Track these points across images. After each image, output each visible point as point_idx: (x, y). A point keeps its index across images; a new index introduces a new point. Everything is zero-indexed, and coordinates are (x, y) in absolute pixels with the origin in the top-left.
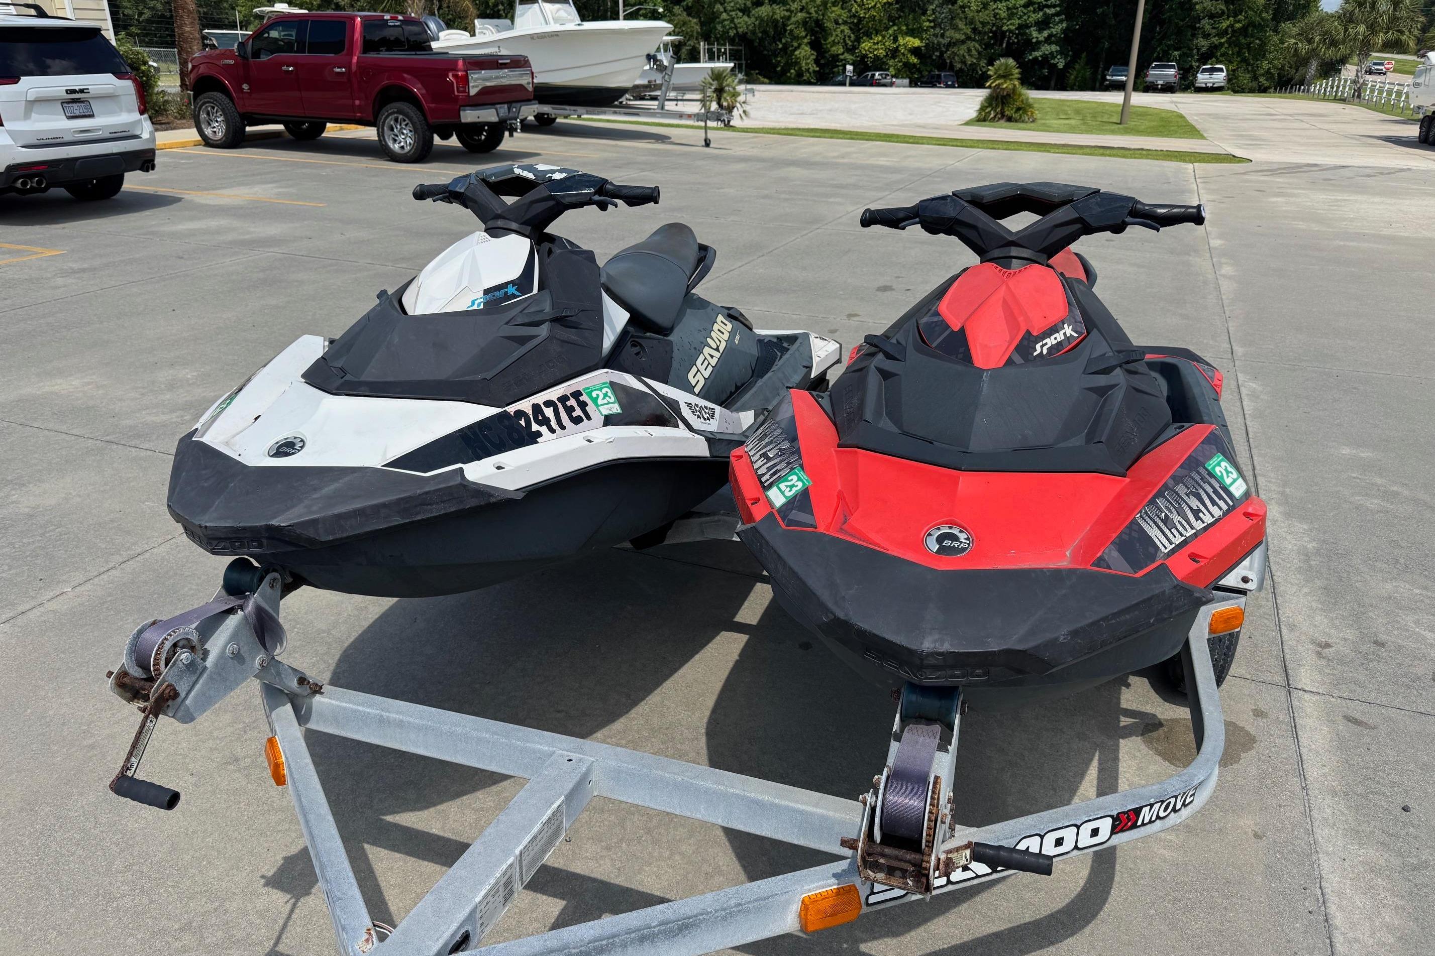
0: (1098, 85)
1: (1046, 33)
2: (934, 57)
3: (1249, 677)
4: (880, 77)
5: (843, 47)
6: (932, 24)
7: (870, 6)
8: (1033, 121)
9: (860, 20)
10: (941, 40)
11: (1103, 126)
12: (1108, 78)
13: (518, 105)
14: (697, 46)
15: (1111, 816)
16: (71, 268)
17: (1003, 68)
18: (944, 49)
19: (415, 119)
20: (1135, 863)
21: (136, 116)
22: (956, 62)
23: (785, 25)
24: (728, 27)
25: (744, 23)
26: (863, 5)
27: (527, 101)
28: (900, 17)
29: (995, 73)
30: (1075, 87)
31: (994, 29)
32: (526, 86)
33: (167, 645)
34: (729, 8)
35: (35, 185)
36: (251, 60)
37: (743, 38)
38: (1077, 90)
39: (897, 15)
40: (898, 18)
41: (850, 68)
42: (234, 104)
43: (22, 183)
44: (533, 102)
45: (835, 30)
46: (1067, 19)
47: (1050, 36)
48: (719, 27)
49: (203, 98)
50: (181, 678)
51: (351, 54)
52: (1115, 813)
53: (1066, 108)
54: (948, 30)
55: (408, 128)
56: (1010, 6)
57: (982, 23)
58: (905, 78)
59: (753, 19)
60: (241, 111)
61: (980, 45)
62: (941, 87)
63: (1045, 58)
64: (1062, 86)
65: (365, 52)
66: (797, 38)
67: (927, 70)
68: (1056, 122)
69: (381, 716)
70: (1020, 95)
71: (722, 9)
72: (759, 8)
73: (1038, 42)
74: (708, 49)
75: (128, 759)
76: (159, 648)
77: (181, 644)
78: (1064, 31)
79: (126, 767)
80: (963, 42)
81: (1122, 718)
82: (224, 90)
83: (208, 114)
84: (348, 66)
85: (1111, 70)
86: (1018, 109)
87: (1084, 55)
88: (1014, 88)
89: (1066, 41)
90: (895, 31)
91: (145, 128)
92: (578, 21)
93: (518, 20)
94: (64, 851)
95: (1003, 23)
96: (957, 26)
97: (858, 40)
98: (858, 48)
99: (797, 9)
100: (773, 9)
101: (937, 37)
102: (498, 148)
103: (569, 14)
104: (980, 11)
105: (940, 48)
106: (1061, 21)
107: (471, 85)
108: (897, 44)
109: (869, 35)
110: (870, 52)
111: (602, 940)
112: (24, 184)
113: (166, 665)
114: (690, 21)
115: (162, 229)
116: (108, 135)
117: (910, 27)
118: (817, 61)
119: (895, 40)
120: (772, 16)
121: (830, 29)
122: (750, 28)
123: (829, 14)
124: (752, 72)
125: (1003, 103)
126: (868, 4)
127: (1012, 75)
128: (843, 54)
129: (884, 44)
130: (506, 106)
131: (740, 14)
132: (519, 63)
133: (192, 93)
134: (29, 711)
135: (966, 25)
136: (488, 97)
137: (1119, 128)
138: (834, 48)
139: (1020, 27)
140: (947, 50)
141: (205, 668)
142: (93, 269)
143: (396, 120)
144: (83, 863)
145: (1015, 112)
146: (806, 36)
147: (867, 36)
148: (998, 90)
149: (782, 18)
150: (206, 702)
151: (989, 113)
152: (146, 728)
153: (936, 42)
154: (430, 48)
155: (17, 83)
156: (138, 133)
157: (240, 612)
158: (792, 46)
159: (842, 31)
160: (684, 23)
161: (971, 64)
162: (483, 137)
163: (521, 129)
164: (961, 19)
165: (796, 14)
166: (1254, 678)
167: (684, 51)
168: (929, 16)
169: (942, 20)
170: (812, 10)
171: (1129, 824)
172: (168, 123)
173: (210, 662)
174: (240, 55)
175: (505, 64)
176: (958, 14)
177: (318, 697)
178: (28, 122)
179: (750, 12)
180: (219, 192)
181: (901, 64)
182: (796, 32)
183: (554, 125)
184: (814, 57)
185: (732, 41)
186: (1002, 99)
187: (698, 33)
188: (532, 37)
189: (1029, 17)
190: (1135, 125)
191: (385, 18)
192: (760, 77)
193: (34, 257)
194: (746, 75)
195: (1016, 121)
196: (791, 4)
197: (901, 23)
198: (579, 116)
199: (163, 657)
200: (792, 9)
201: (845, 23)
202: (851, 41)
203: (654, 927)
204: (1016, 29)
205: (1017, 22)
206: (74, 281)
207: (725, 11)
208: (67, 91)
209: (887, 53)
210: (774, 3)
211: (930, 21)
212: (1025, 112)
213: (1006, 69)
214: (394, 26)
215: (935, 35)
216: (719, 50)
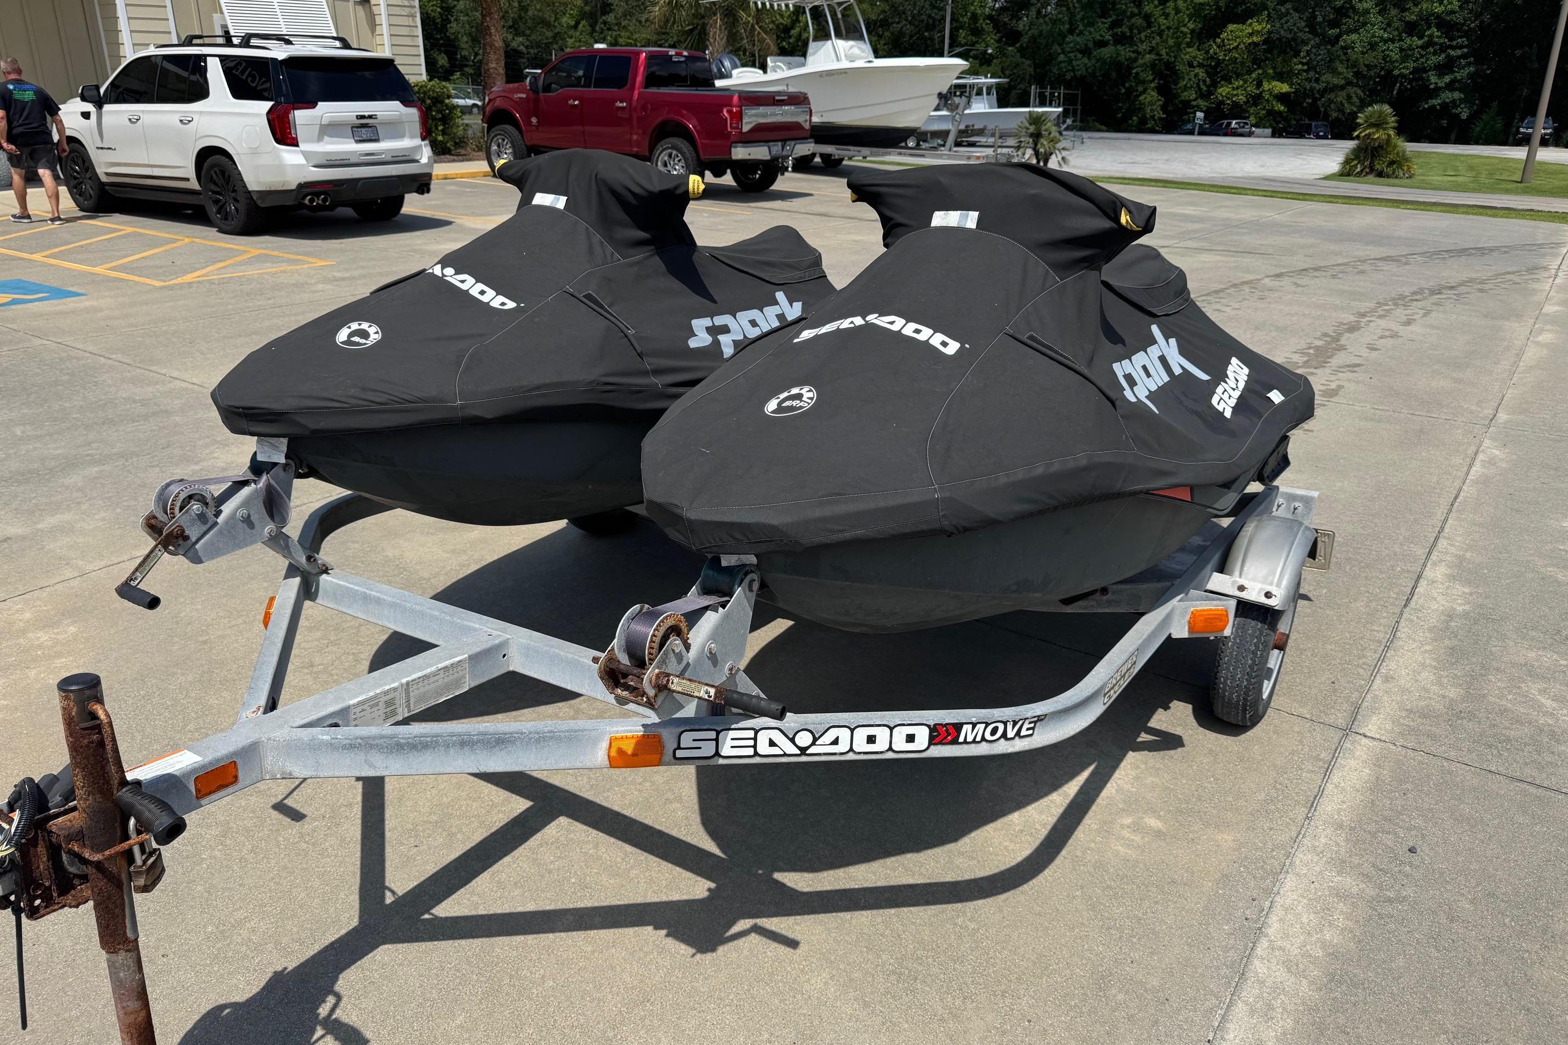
0: (1511, 138)
1: (1447, 79)
2: (1305, 105)
3: (1308, 716)
4: (1237, 126)
5: (1196, 93)
6: (1306, 67)
7: (1232, 46)
8: (1410, 177)
9: (1219, 62)
10: (1315, 85)
11: (1498, 184)
12: (1522, 130)
13: (793, 143)
14: (1028, 89)
15: (928, 726)
16: (334, 277)
17: (1377, 115)
18: (1317, 96)
19: (688, 155)
20: (1084, 853)
21: (417, 141)
22: (1332, 110)
23: (1130, 68)
24: (1064, 70)
25: (1082, 64)
26: (1224, 46)
27: (803, 139)
28: (1267, 59)
29: (1366, 122)
30: (1481, 142)
31: (1383, 73)
32: (803, 124)
33: (183, 496)
34: (1068, 49)
35: (320, 202)
36: (541, 94)
37: (1081, 82)
38: (1483, 144)
39: (1263, 57)
40: (1265, 61)
41: (1200, 115)
42: (522, 136)
43: (310, 200)
44: (810, 140)
45: (1188, 74)
46: (1475, 63)
47: (1453, 82)
48: (1055, 70)
49: (495, 130)
50: (193, 525)
51: (633, 88)
52: (932, 723)
53: (1458, 164)
54: (1324, 74)
55: (680, 164)
56: (1405, 46)
57: (1367, 66)
58: (1268, 128)
59: (1093, 61)
60: (529, 143)
61: (1363, 91)
62: (1311, 138)
63: (1444, 105)
64: (1464, 139)
65: (646, 87)
66: (1143, 82)
67: (1295, 119)
68: (1440, 178)
69: (366, 593)
70: (1395, 146)
71: (1060, 51)
72: (1102, 49)
73: (1438, 89)
74: (1039, 93)
75: (134, 573)
76: (176, 497)
77: (196, 497)
78: (1471, 76)
79: (131, 579)
80: (1342, 88)
81: (1143, 735)
82: (515, 123)
83: (499, 146)
84: (629, 101)
85: (1526, 121)
86: (1392, 163)
87: (1495, 104)
88: (1388, 141)
89: (1473, 89)
90: (1259, 74)
91: (425, 155)
92: (871, 56)
93: (810, 59)
94: (155, 712)
95: (1394, 67)
96: (1337, 69)
97: (1214, 84)
98: (1213, 94)
99: (1145, 50)
100: (1117, 50)
101: (1311, 81)
102: (772, 188)
103: (863, 51)
104: (1366, 53)
105: (1313, 94)
106: (1469, 64)
107: (744, 121)
108: (1261, 89)
109: (1228, 80)
110: (1228, 98)
111: (427, 737)
112: (311, 201)
113: (180, 511)
114: (1023, 63)
115: (424, 247)
116: (389, 159)
117: (1278, 70)
118: (1164, 108)
119: (1259, 84)
120: (1117, 57)
121: (1183, 73)
122: (1090, 70)
123: (1182, 56)
124: (1089, 118)
125: (1373, 156)
126: (1229, 45)
127: (1387, 123)
128: (1195, 100)
129: (1245, 90)
130: (780, 144)
131: (1080, 56)
132: (799, 100)
133: (486, 125)
134: (167, 611)
135: (1347, 68)
136: (761, 134)
137: (1517, 188)
138: (1186, 94)
139: (1415, 71)
140: (1322, 96)
141: (216, 523)
142: (352, 278)
143: (670, 156)
144: (166, 722)
145: (1387, 166)
146: (1154, 79)
147: (1226, 80)
148: (1368, 141)
149: (1127, 60)
150: (215, 552)
151: (1356, 166)
152: (154, 554)
153: (1308, 87)
154: (714, 85)
155: (314, 107)
156: (418, 158)
157: (253, 485)
158: (1137, 91)
159: (1196, 75)
160: (1017, 65)
161: (1350, 113)
162: (757, 176)
163: (792, 168)
164: (1341, 62)
165: (1144, 56)
166: (1314, 718)
167: (1014, 94)
168: (1303, 58)
169: (1318, 62)
170: (1163, 52)
171: (949, 738)
172: (465, 155)
173: (221, 519)
174: (531, 89)
175: (783, 100)
176: (1339, 56)
177: (324, 576)
178: (321, 143)
179: (1091, 53)
180: (489, 218)
181: (1264, 112)
182: (1143, 75)
183: (840, 167)
184: (1161, 103)
185: (1068, 85)
186: (1372, 152)
187: (1030, 75)
188: (821, 74)
189: (1427, 59)
190: (1540, 185)
191: (670, 53)
192: (1097, 124)
193: (306, 266)
194: (1081, 121)
195: (1388, 177)
196: (1139, 45)
197: (1267, 66)
198: (864, 157)
199: (178, 504)
200: (1140, 50)
201: (1200, 65)
202: (1207, 86)
203: (474, 735)
204: (1411, 73)
205: (1411, 65)
206: (331, 287)
207: (1063, 53)
208: (357, 116)
209: (1248, 99)
210: (1118, 44)
211: (1303, 64)
212: (1400, 166)
213: (1379, 117)
214: (679, 62)
215: (1307, 79)
216: (1052, 94)
